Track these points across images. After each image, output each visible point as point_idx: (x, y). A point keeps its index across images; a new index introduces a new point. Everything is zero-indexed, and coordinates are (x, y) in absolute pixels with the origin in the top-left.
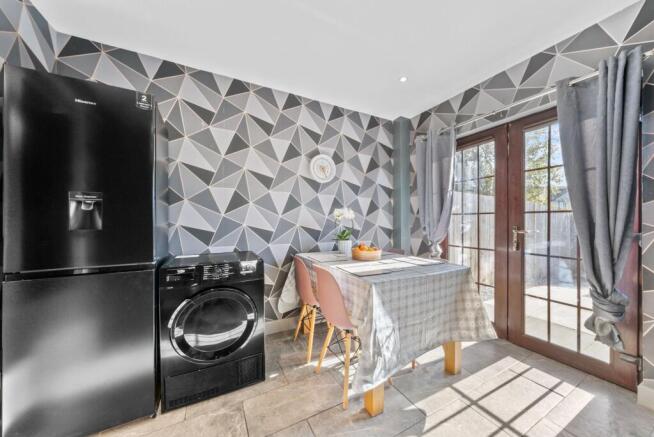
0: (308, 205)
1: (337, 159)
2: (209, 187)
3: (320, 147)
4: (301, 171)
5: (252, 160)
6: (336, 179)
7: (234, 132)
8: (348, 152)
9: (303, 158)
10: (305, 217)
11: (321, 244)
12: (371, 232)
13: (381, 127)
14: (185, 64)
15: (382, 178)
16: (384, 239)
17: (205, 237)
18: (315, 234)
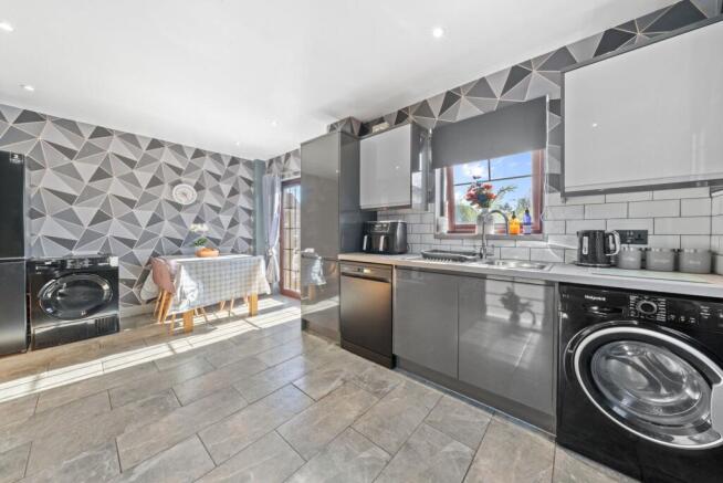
0: (171, 221)
1: (199, 187)
2: (73, 207)
3: (183, 178)
4: (164, 196)
5: (116, 187)
6: (197, 202)
7: (96, 167)
8: (209, 182)
9: (166, 186)
10: (167, 228)
11: (182, 249)
12: (232, 241)
13: (241, 164)
14: (45, 113)
15: (242, 201)
16: (244, 246)
17: (69, 244)
18: (178, 242)
